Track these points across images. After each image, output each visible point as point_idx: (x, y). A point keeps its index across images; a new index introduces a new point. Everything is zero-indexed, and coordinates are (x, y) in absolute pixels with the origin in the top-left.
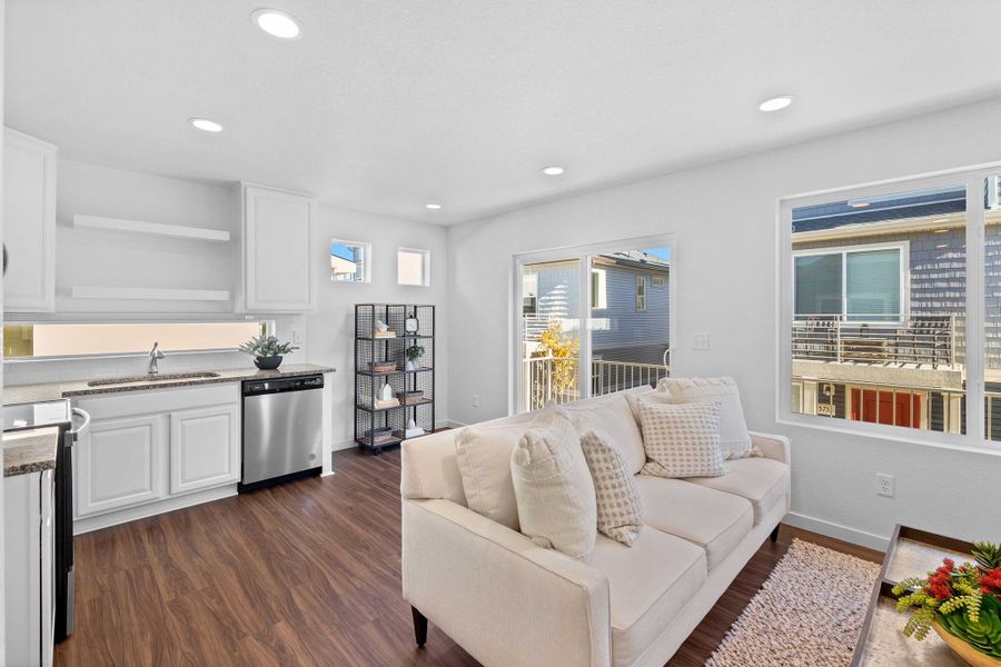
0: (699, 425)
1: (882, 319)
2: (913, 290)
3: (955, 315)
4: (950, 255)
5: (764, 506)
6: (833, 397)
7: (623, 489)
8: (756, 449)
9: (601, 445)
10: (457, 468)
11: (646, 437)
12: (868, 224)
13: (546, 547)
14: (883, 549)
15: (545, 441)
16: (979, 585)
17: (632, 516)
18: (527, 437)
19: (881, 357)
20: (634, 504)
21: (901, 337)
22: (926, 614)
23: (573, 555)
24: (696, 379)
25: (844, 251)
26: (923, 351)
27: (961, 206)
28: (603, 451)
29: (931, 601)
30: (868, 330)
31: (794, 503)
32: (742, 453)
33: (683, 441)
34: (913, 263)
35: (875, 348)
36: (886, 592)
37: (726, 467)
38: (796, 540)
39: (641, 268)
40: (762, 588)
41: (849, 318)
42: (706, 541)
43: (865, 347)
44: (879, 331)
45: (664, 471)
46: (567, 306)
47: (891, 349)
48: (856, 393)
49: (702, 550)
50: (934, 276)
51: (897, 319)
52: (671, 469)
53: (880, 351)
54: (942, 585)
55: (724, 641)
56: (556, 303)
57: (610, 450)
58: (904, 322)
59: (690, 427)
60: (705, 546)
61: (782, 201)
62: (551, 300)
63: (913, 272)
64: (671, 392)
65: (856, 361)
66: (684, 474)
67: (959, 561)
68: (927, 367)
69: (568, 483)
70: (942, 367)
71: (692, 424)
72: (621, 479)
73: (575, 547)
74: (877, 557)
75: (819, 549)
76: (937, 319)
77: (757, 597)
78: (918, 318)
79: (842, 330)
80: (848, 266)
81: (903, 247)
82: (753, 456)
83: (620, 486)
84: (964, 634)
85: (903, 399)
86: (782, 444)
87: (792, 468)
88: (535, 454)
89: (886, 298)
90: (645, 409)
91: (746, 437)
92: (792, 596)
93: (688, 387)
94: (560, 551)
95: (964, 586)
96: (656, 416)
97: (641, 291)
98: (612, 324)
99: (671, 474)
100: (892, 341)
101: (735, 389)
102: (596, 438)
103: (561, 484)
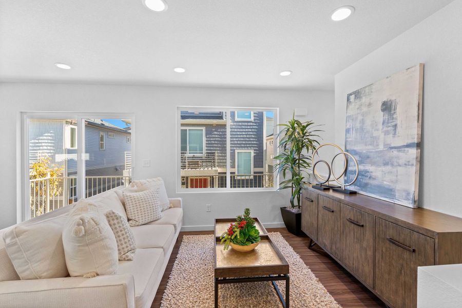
0: (152, 199)
1: (196, 153)
2: (206, 144)
3: (216, 152)
4: (215, 133)
5: (177, 225)
6: (186, 182)
7: (128, 234)
8: (171, 205)
9: (116, 216)
10: (7, 256)
11: (128, 209)
12: (195, 120)
13: (94, 276)
14: (213, 229)
15: (93, 220)
16: (239, 227)
17: (132, 246)
18: (82, 219)
19: (198, 166)
20: (132, 240)
21: (204, 159)
22: (228, 241)
23: (110, 274)
24: (148, 180)
25: (188, 128)
26: (209, 164)
27: (221, 118)
28: (117, 219)
29: (229, 237)
30: (195, 157)
31: (183, 223)
32: (166, 208)
33: (145, 208)
34: (206, 135)
35: (196, 163)
36: (218, 240)
37: (162, 214)
38: (184, 236)
39: (101, 127)
40: (176, 258)
41: (189, 153)
42: (162, 246)
43: (194, 164)
44: (197, 157)
45: (138, 223)
46: (53, 146)
47: (201, 163)
48: (192, 180)
49: (162, 249)
50: (211, 139)
51: (202, 153)
52: (141, 221)
53: (198, 164)
54: (231, 232)
55: (168, 284)
56: (43, 144)
57: (120, 217)
58: (204, 155)
59: (148, 201)
60: (162, 248)
61: (178, 107)
62: (39, 143)
63: (206, 138)
64: (137, 187)
65: (192, 169)
66: (146, 222)
67: (234, 224)
68: (210, 169)
69: (106, 238)
70: (213, 169)
71: (149, 199)
72: (126, 230)
73: (111, 269)
74: (213, 232)
75: (191, 236)
76: (212, 153)
77: (176, 262)
78: (208, 153)
79: (188, 157)
80: (189, 134)
81: (204, 129)
82: (170, 208)
83: (126, 233)
84: (237, 243)
85: (205, 180)
86: (180, 201)
87: (183, 209)
88: (87, 227)
89: (198, 146)
90: (127, 196)
91: (167, 201)
92: (187, 256)
93: (145, 183)
94: (102, 275)
95: (236, 230)
96: (133, 198)
97: (102, 139)
98: (90, 157)
99: (140, 224)
100: (201, 161)
101: (163, 182)
102: (113, 213)
103: (102, 240)
